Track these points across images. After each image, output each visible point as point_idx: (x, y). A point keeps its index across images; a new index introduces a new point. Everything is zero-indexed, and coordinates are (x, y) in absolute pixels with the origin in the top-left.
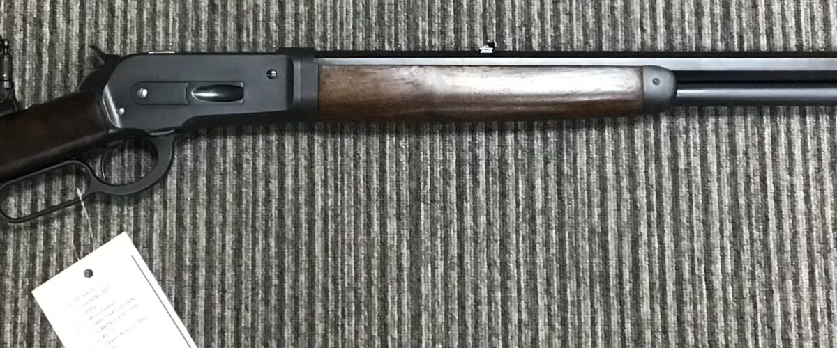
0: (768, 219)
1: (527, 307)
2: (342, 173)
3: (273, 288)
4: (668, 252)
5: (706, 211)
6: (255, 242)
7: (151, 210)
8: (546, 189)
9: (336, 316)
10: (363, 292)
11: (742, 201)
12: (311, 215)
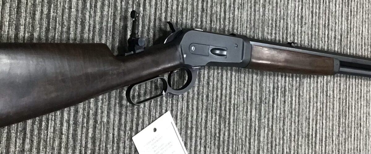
0: (346, 115)
1: (289, 147)
2: (240, 89)
3: (217, 138)
4: (324, 126)
5: (333, 111)
6: (212, 118)
7: (178, 101)
8: (295, 101)
9: (235, 150)
10: (244, 140)
11: (341, 109)
12: (230, 106)
